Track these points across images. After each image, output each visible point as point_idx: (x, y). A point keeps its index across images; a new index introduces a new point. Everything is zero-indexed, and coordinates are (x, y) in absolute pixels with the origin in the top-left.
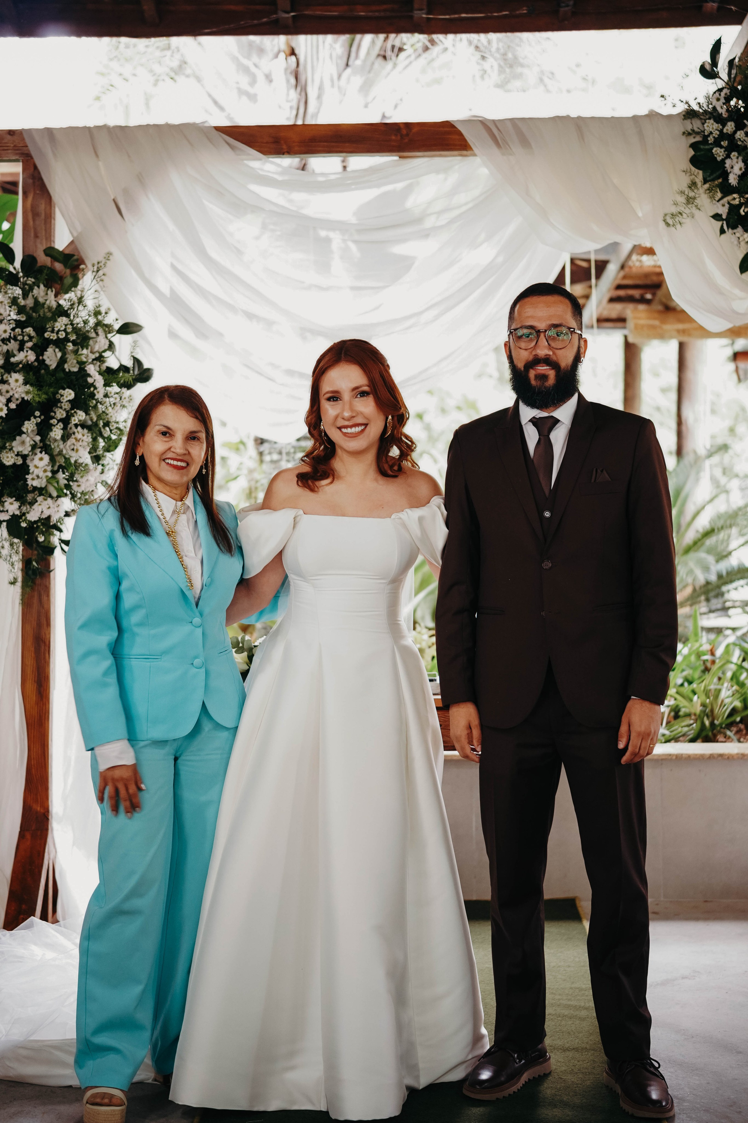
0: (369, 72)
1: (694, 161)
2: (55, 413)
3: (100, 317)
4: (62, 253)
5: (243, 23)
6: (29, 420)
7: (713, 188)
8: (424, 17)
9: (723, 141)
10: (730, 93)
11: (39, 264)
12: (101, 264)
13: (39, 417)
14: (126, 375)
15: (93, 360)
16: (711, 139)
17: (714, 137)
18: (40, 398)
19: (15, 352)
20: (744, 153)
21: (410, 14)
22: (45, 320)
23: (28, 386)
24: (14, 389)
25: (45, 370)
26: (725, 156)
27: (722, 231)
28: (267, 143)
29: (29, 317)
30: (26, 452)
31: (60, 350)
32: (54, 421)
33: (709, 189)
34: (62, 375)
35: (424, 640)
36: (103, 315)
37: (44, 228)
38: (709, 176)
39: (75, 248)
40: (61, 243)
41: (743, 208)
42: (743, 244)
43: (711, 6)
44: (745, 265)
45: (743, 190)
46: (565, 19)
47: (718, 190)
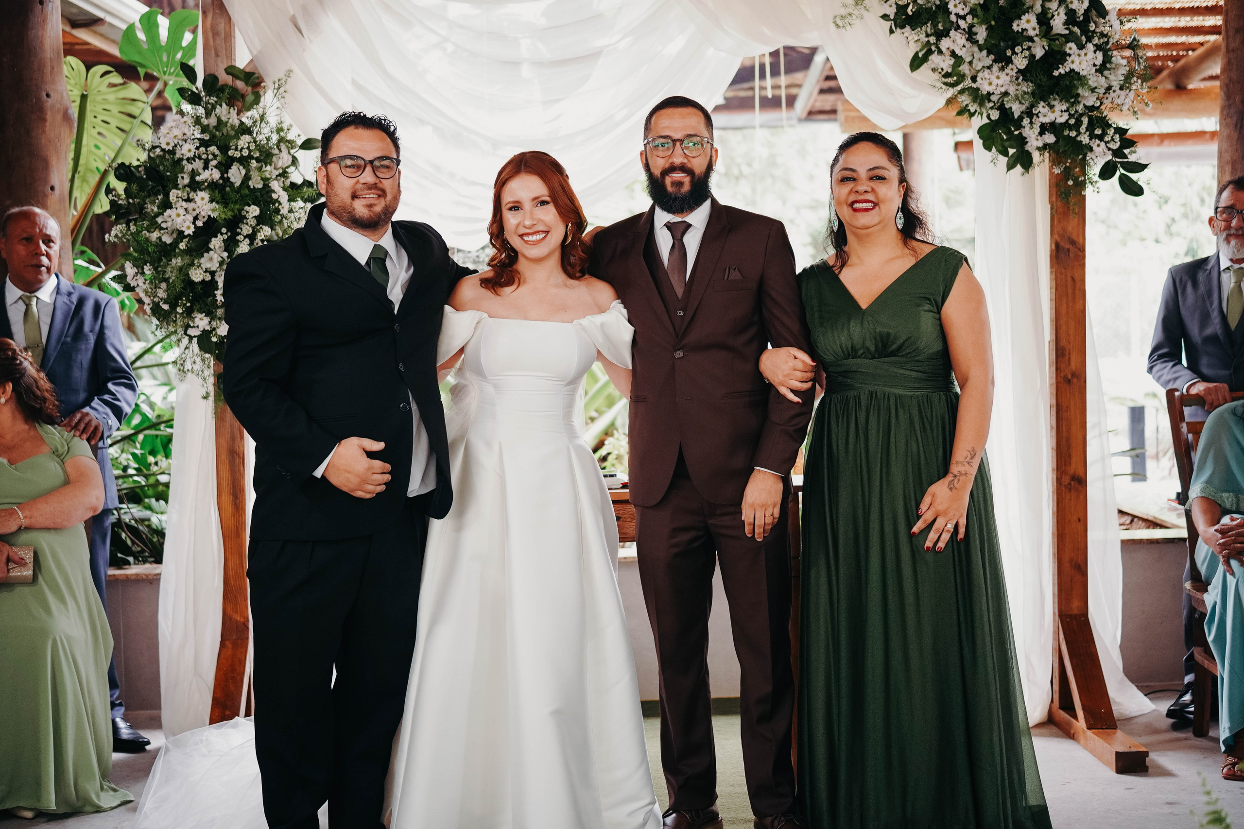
2: (241, 229)
3: (282, 134)
4: (243, 71)
6: (216, 237)
11: (220, 83)
12: (282, 82)
13: (226, 234)
14: (310, 190)
15: (277, 176)
18: (226, 215)
19: (201, 171)
22: (229, 138)
23: (214, 203)
24: (200, 207)
25: (230, 187)
27: (892, 32)
29: (213, 136)
30: (214, 269)
31: (244, 168)
32: (239, 238)
36: (285, 131)
37: (223, 45)
39: (255, 67)
40: (242, 61)
41: (910, 7)
42: (912, 43)
44: (915, 63)
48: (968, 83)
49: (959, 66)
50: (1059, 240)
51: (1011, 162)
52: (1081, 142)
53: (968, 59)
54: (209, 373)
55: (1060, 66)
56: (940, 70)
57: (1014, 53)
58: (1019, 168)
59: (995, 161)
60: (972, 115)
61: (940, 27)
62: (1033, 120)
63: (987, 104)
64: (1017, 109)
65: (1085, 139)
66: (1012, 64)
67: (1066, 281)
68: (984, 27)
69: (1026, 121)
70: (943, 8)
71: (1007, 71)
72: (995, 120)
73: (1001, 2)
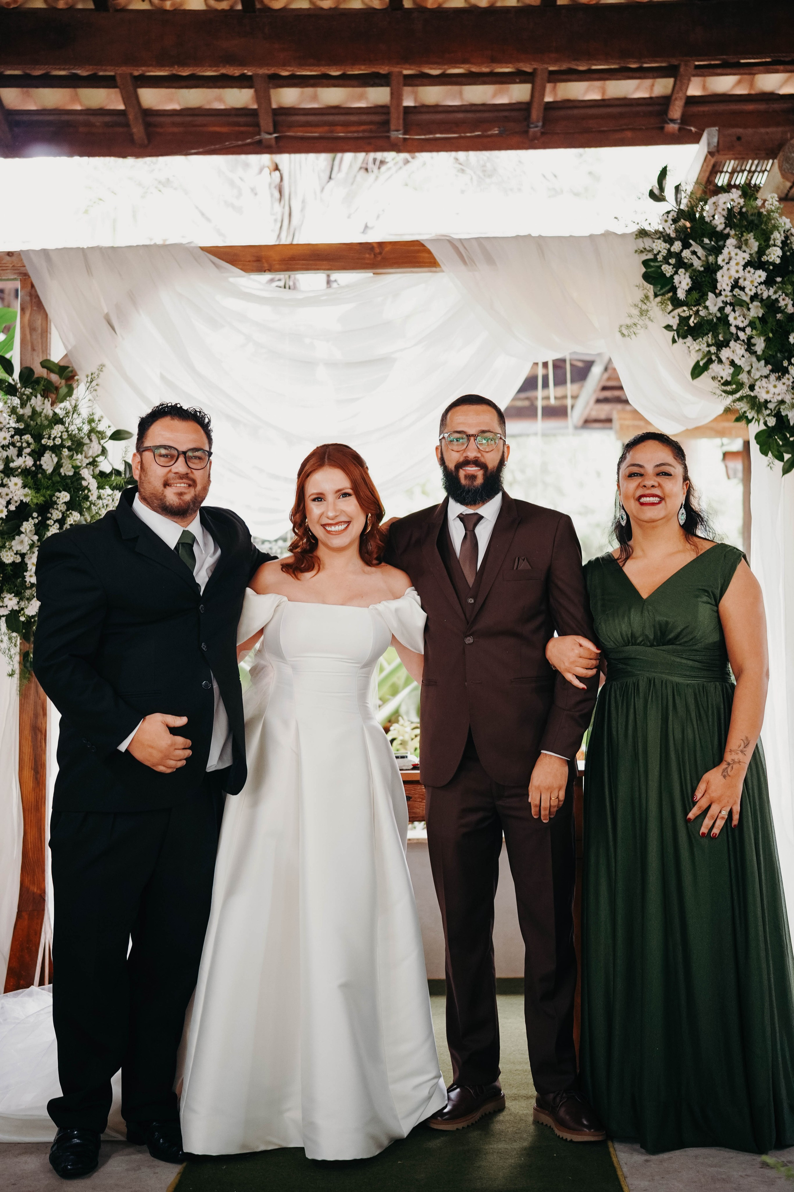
0: (352, 184)
1: (646, 277)
2: (51, 514)
3: (93, 424)
4: (57, 365)
5: (227, 143)
6: (28, 521)
7: (664, 302)
8: (400, 138)
9: (671, 259)
10: (677, 215)
11: (36, 376)
12: (95, 375)
13: (37, 518)
14: (118, 478)
15: (87, 464)
16: (660, 258)
17: (663, 255)
18: (38, 500)
19: (15, 458)
20: (690, 270)
21: (388, 134)
22: (42, 427)
23: (27, 489)
24: (13, 492)
25: (42, 474)
26: (673, 272)
27: (674, 341)
28: (249, 261)
29: (27, 426)
30: (24, 551)
31: (56, 456)
32: (50, 522)
33: (660, 302)
34: (59, 479)
35: (407, 732)
36: (96, 422)
37: (40, 341)
38: (660, 291)
39: (69, 361)
40: (56, 356)
41: (692, 319)
42: (693, 352)
43: (672, 127)
44: (696, 372)
45: (690, 303)
46: (535, 138)
47: (669, 303)
48: (746, 391)
49: (738, 375)
51: (786, 467)
53: (747, 369)
54: (15, 651)
56: (719, 379)
57: (790, 363)
59: (772, 465)
60: (749, 421)
61: (721, 338)
63: (764, 411)
64: (793, 417)
66: (789, 374)
68: (762, 339)
70: (724, 320)
71: (784, 380)
72: (772, 426)
73: (779, 316)
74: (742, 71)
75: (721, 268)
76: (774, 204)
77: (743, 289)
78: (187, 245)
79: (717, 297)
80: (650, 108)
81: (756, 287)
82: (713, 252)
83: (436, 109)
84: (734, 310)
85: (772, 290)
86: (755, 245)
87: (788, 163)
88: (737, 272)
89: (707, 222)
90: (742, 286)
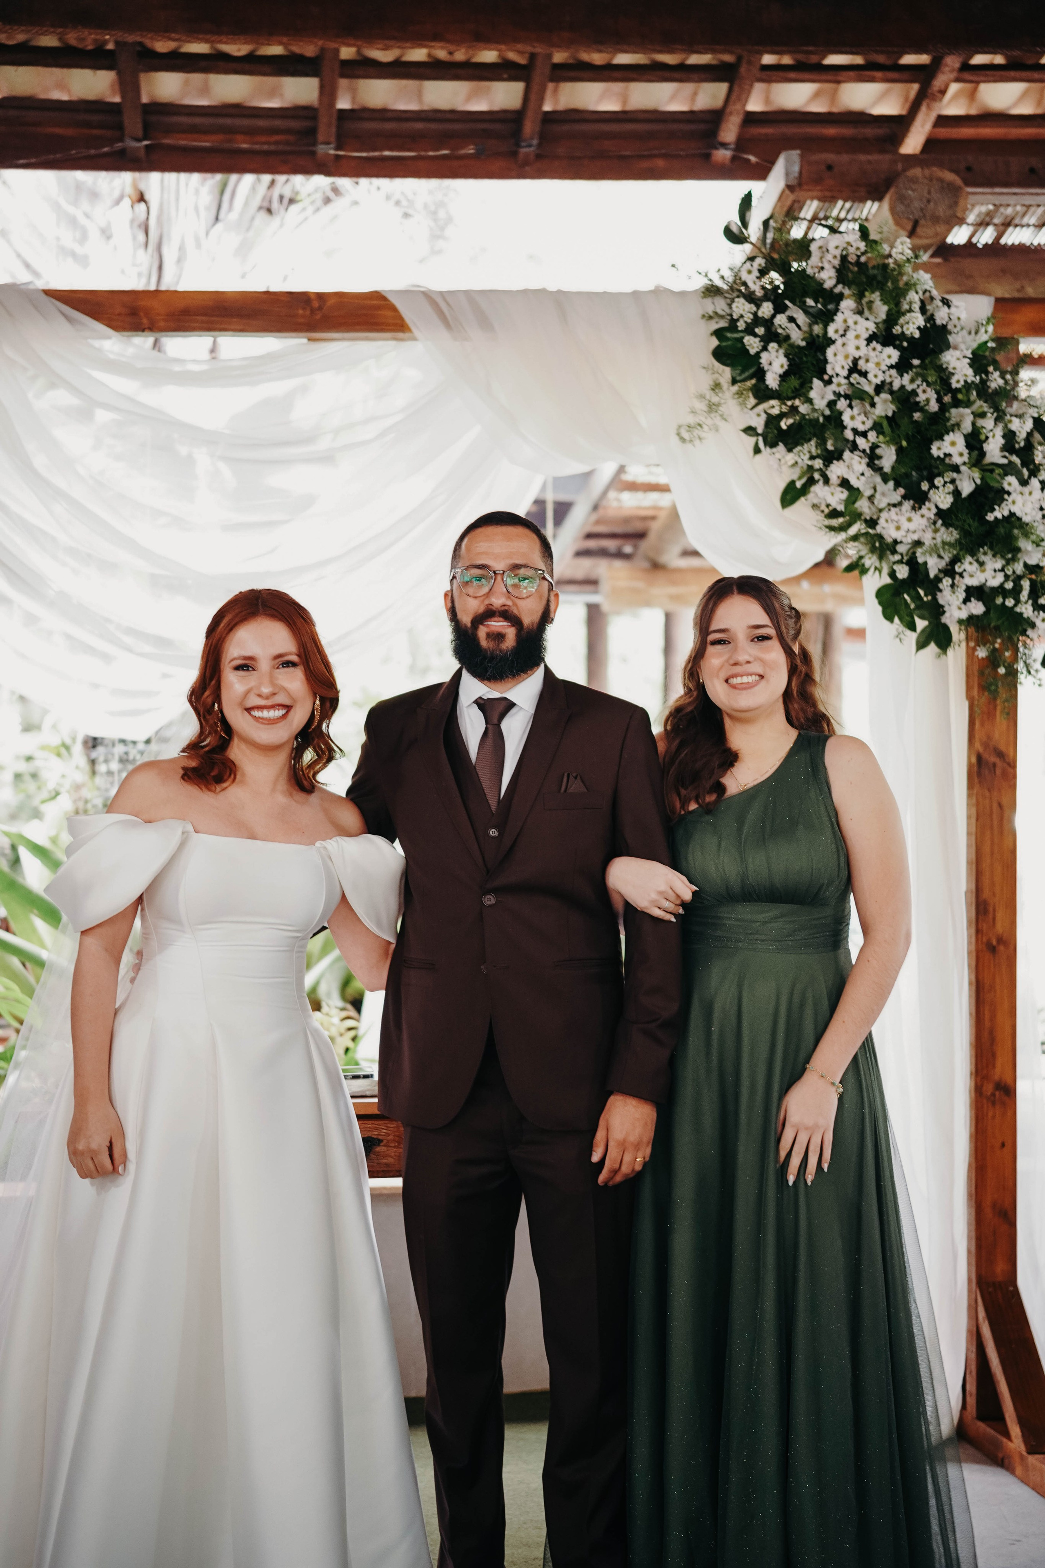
0: (248, 229)
1: (719, 355)
5: (74, 152)
7: (744, 392)
8: (330, 154)
9: (757, 327)
10: (766, 263)
16: (741, 325)
17: (746, 322)
20: (785, 345)
21: (313, 149)
26: (760, 348)
27: (757, 450)
28: (119, 314)
33: (737, 393)
35: (333, 1024)
38: (740, 375)
41: (786, 420)
42: (785, 468)
43: (723, 155)
44: (788, 497)
45: (784, 394)
46: (526, 163)
47: (751, 395)
48: (863, 526)
49: (854, 503)
50: (981, 750)
51: (922, 640)
52: (1021, 614)
53: (868, 493)
55: (996, 507)
56: (823, 507)
57: (933, 486)
58: (932, 648)
59: (900, 636)
60: (864, 571)
61: (830, 446)
62: (956, 582)
63: (889, 557)
64: (934, 566)
65: (1026, 610)
66: (929, 500)
67: (991, 807)
68: (893, 449)
69: (946, 582)
70: (835, 420)
71: (924, 510)
72: (904, 579)
73: (917, 416)
74: (824, 77)
75: (833, 342)
76: (905, 254)
77: (864, 374)
78: (22, 287)
79: (825, 386)
80: (692, 127)
81: (884, 372)
82: (820, 319)
83: (383, 114)
84: (850, 406)
85: (907, 378)
86: (882, 310)
87: (902, 203)
88: (858, 348)
89: (809, 276)
90: (863, 370)
